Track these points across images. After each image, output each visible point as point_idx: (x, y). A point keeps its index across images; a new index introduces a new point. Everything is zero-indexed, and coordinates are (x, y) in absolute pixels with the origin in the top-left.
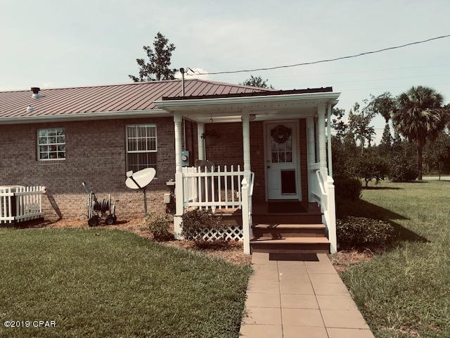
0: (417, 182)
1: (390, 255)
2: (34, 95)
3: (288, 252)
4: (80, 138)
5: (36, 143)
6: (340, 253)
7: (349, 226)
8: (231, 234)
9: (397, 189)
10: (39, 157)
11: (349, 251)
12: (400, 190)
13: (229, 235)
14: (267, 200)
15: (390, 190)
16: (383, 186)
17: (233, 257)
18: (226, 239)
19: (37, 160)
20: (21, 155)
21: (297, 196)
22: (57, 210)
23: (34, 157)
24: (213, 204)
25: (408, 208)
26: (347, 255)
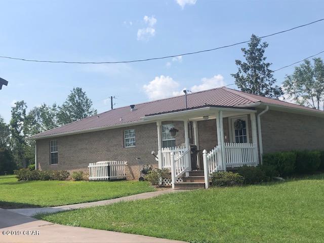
2: (131, 109)
4: (141, 134)
5: (124, 137)
10: (125, 146)
20: (118, 145)
22: (132, 174)
23: (123, 146)
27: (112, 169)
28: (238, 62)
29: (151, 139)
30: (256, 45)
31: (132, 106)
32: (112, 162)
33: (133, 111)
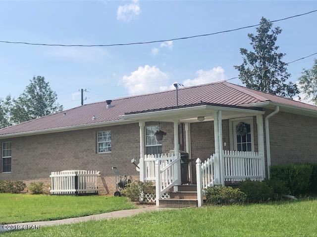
2: (107, 106)
4: (119, 137)
5: (97, 141)
10: (98, 151)
19: (96, 153)
20: (89, 150)
22: (106, 188)
23: (95, 151)
27: (80, 180)
28: (244, 51)
29: (132, 144)
30: (266, 30)
31: (109, 102)
32: (81, 172)
33: (109, 107)
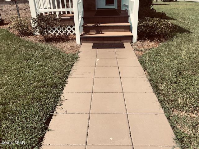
0: (175, 2)
1: (170, 43)
3: (105, 42)
6: (138, 42)
7: (147, 24)
8: (70, 31)
9: (166, 5)
11: (144, 40)
12: (168, 6)
13: (69, 32)
14: (96, 9)
15: (162, 5)
16: (159, 3)
17: (69, 47)
18: (68, 34)
21: (115, 6)
24: (57, 10)
25: (174, 14)
26: (143, 43)
